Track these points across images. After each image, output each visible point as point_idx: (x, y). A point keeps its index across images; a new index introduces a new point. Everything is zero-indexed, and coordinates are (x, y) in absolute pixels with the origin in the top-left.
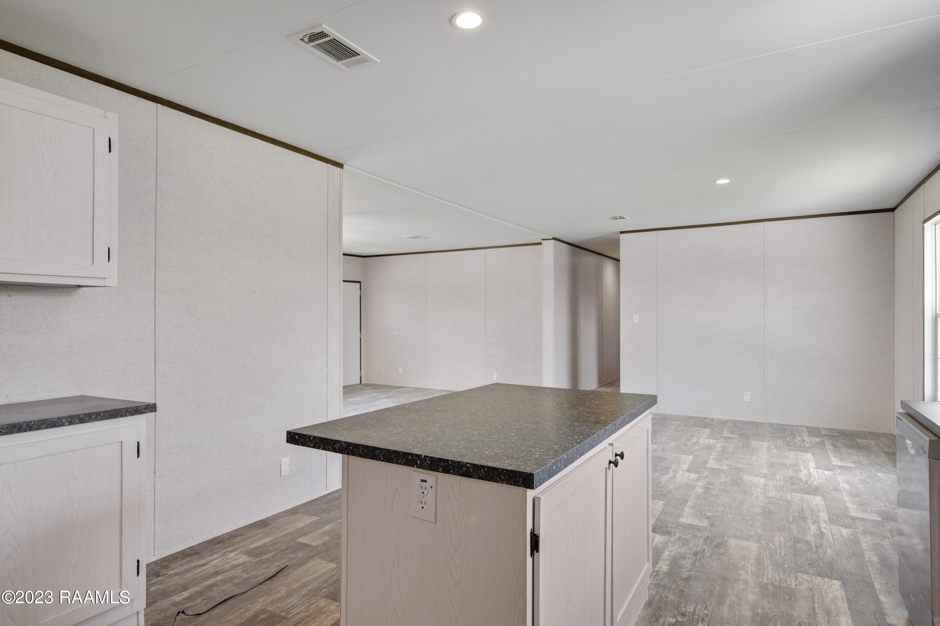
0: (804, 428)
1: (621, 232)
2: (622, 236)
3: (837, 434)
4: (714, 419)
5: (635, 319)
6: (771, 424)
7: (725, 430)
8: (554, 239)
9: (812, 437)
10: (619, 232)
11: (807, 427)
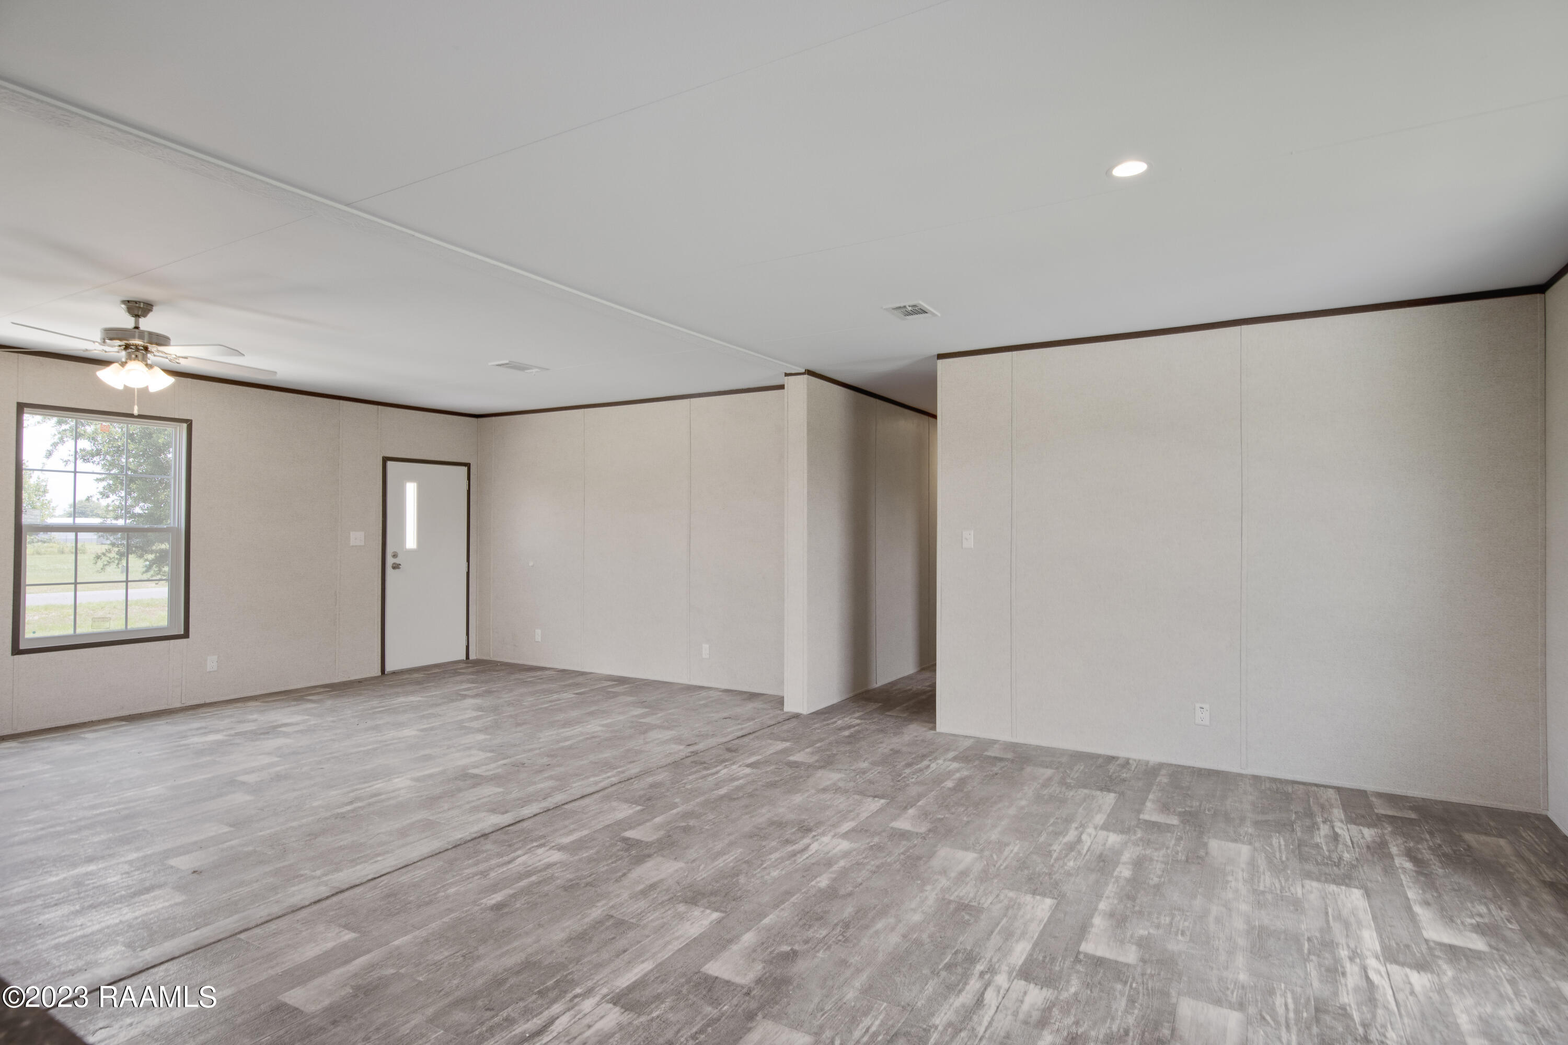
0: (1331, 791)
1: (941, 356)
2: (941, 363)
3: (1413, 815)
4: (1131, 762)
5: (967, 539)
6: (1257, 779)
7: (1151, 796)
8: (808, 374)
9: (1355, 824)
10: (935, 355)
11: (1339, 789)
